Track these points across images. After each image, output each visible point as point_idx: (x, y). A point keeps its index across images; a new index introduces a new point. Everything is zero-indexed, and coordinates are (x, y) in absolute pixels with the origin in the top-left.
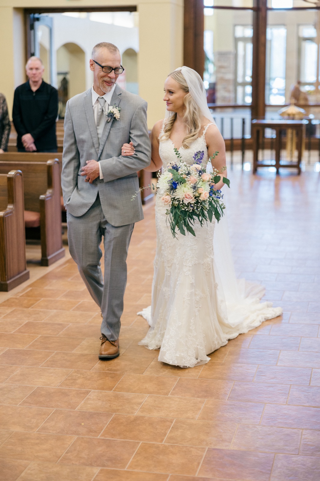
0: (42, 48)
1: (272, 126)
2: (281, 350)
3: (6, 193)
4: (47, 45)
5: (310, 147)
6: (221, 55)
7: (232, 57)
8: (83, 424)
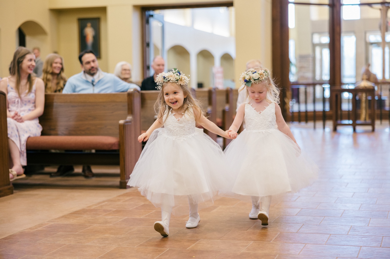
0: (156, 48)
1: (349, 91)
2: (371, 218)
3: (126, 108)
4: (159, 45)
5: (381, 117)
6: (302, 58)
7: (311, 59)
8: (194, 257)
